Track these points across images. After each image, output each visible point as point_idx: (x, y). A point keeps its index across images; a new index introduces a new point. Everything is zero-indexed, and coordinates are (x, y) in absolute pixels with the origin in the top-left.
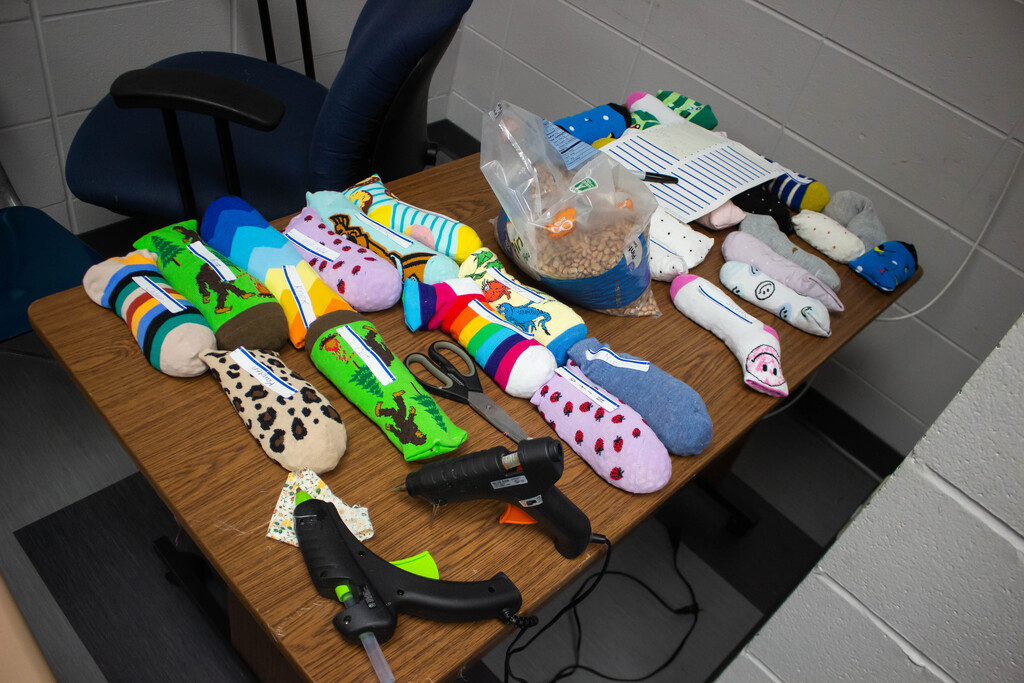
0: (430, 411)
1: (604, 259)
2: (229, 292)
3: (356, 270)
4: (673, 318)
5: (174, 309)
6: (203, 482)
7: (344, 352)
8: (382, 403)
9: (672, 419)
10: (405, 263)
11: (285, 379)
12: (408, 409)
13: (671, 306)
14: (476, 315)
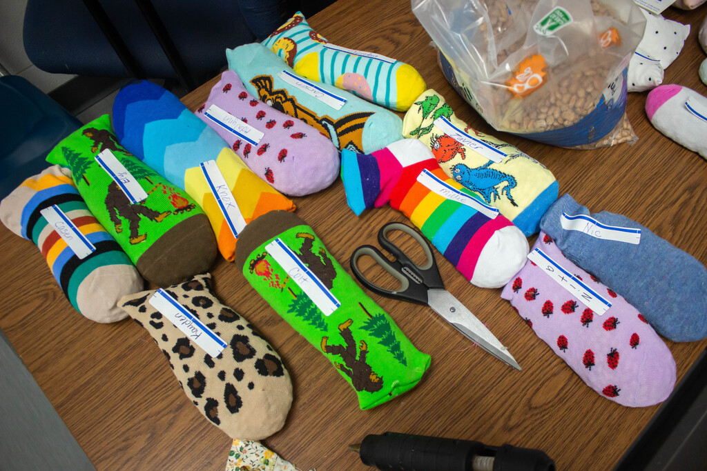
0: (384, 343)
1: (579, 104)
2: (141, 216)
3: (283, 155)
4: (651, 141)
5: (82, 251)
6: (141, 460)
7: (277, 276)
8: (327, 338)
9: (676, 310)
10: (340, 130)
11: (212, 326)
12: (358, 344)
13: (647, 125)
14: (428, 191)
